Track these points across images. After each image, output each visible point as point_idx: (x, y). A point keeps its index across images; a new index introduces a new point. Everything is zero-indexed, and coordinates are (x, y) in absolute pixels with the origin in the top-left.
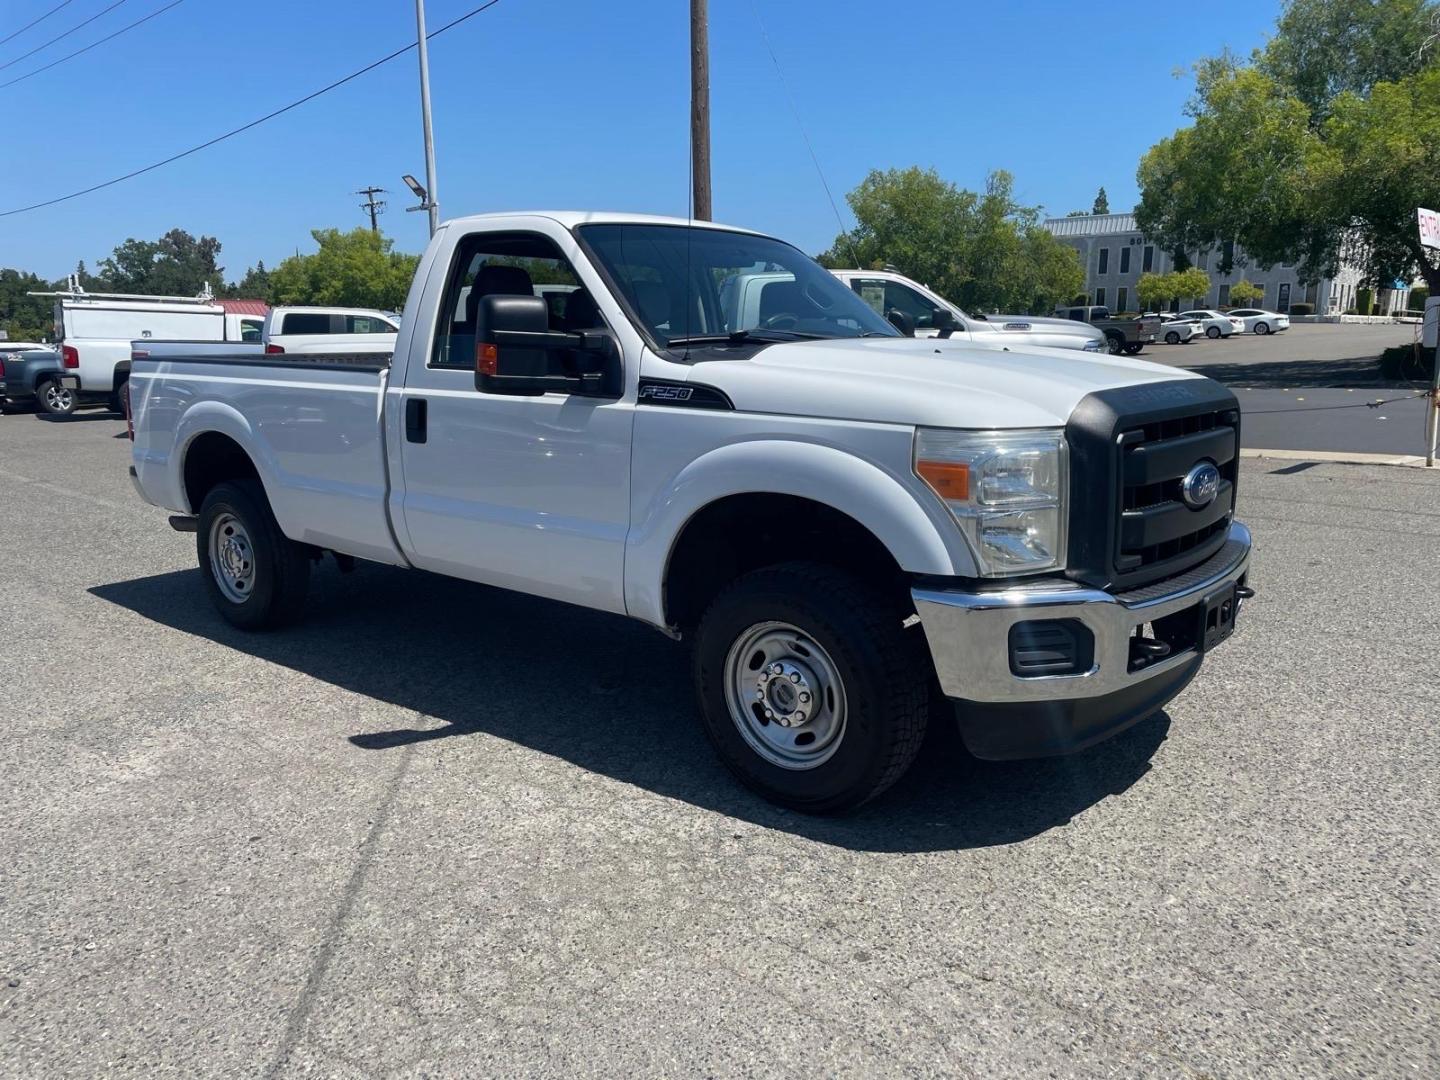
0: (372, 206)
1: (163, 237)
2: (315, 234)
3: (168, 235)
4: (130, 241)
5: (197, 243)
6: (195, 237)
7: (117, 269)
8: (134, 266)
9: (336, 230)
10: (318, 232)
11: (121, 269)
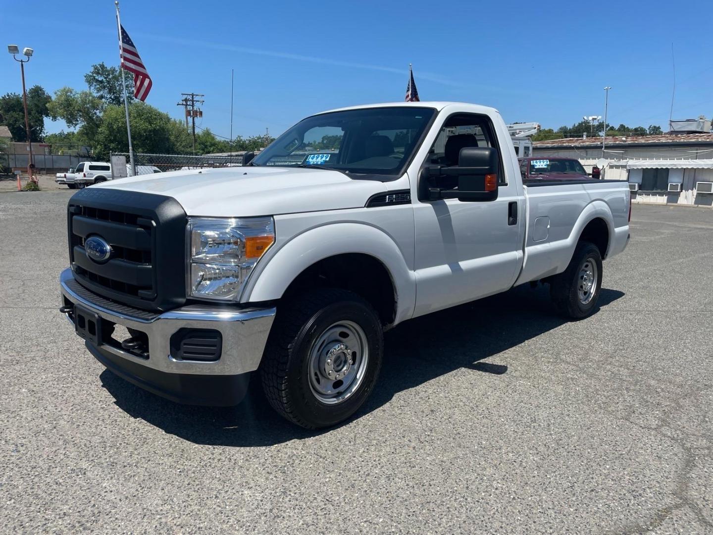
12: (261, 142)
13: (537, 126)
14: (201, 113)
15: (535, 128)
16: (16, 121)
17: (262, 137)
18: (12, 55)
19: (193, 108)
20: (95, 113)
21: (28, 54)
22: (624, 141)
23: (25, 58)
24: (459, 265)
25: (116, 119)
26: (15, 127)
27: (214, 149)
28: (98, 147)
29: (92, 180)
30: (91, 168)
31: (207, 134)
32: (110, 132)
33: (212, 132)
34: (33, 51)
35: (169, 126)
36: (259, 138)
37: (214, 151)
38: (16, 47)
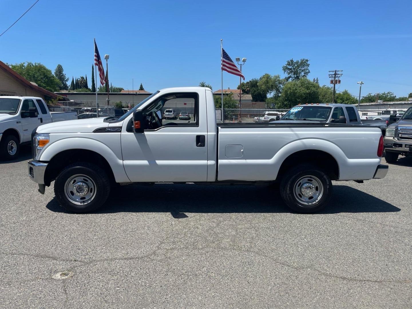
12: (385, 96)
14: (340, 81)
16: (255, 92)
17: (386, 93)
18: (237, 62)
19: (335, 79)
20: (280, 86)
21: (244, 61)
23: (242, 63)
24: (156, 162)
25: (290, 88)
26: (254, 95)
27: (348, 102)
28: (279, 104)
29: (268, 121)
30: (269, 114)
31: (346, 93)
32: (286, 96)
33: (349, 92)
34: (246, 59)
35: (319, 91)
36: (384, 94)
37: (349, 103)
38: (239, 58)
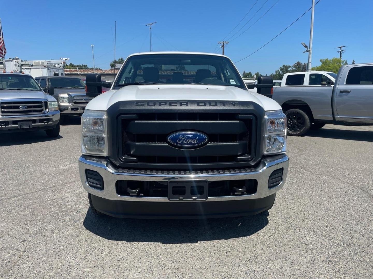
0: (341, 51)
1: (294, 64)
2: (321, 61)
3: (296, 63)
4: (284, 65)
5: (303, 65)
6: (302, 63)
7: (280, 73)
8: (284, 71)
9: (327, 59)
10: (322, 60)
11: (281, 72)
13: (63, 62)
15: (62, 63)
22: (103, 72)
